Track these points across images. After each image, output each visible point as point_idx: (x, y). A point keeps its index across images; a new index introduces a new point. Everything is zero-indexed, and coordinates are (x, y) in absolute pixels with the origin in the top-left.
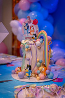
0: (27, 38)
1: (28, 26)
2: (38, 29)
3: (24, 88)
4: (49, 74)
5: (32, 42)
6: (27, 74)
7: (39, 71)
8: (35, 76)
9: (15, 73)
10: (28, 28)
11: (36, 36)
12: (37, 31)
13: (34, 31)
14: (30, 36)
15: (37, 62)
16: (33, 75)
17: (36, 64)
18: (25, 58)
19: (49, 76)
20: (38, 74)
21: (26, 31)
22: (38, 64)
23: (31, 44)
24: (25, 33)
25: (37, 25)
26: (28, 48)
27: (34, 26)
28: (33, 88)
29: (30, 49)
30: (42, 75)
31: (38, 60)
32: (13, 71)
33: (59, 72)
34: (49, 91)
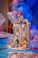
0: (16, 23)
2: (23, 18)
3: (14, 54)
4: (29, 45)
5: (19, 26)
6: (16, 45)
7: (23, 43)
8: (21, 46)
9: (9, 44)
10: (17, 17)
11: (22, 22)
12: (22, 19)
13: (21, 19)
14: (18, 22)
15: (22, 38)
16: (20, 45)
17: (21, 39)
18: (15, 35)
19: (29, 47)
20: (22, 45)
21: (16, 19)
22: (23, 39)
23: (19, 27)
24: (15, 20)
26: (17, 29)
27: (21, 16)
28: (19, 54)
29: (18, 30)
30: (25, 46)
31: (22, 36)
32: (8, 43)
33: (35, 44)
34: (28, 56)
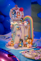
1: (15, 12)
2: (23, 15)
4: (34, 44)
5: (21, 24)
7: (27, 43)
10: (15, 13)
11: (23, 19)
12: (22, 16)
15: (25, 37)
20: (26, 45)
25: (23, 12)
26: (18, 28)
29: (20, 29)
32: (7, 44)
